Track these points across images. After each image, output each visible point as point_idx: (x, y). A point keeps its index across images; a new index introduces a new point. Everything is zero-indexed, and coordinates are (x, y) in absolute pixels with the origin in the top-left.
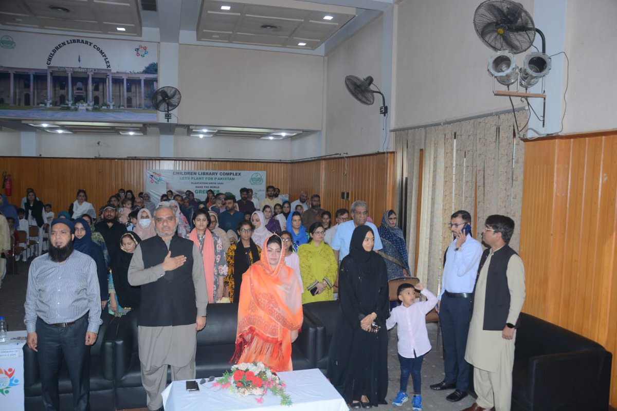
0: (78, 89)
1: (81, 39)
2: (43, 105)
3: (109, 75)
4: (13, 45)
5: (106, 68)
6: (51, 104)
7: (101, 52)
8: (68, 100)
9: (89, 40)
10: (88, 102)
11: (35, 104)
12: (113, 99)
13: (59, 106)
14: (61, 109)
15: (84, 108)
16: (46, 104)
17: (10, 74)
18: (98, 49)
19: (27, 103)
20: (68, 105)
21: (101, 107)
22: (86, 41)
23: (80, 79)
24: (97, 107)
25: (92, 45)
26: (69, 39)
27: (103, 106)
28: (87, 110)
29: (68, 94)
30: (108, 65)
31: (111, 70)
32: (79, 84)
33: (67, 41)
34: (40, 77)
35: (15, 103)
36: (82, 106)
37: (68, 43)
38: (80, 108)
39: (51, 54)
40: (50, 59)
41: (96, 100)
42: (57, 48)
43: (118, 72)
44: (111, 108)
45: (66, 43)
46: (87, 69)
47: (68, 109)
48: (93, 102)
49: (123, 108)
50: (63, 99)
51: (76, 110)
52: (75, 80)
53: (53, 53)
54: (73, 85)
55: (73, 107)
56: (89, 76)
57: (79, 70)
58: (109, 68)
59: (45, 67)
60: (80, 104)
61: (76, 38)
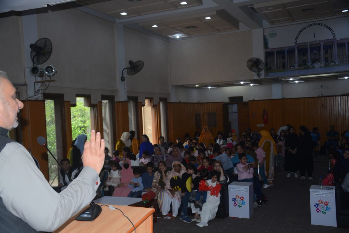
0: (314, 55)
1: (315, 23)
2: (293, 67)
3: (335, 42)
4: (276, 35)
5: (333, 38)
6: (298, 66)
7: (329, 28)
8: (308, 62)
9: (320, 22)
10: (321, 62)
11: (289, 67)
12: (338, 57)
13: (303, 67)
14: (304, 68)
15: (319, 66)
16: (295, 67)
17: (274, 52)
18: (327, 27)
19: (284, 67)
20: (308, 65)
21: (330, 64)
22: (319, 23)
23: (315, 48)
24: (327, 64)
25: (323, 25)
26: (307, 24)
27: (332, 63)
28: (321, 67)
29: (308, 58)
30: (334, 35)
31: (336, 39)
32: (315, 52)
33: (307, 26)
34: (291, 51)
35: (277, 68)
36: (317, 65)
37: (307, 27)
38: (316, 66)
39: (297, 36)
40: (296, 39)
41: (326, 60)
42: (300, 32)
43: (341, 39)
44: (337, 63)
45: (306, 27)
46: (320, 41)
47: (308, 68)
48: (324, 61)
49: (345, 62)
50: (305, 63)
51: (313, 68)
52: (312, 49)
53: (298, 35)
54: (311, 53)
55: (311, 67)
56: (321, 45)
57: (315, 42)
58: (335, 38)
59: (294, 44)
60: (316, 64)
61: (312, 23)
